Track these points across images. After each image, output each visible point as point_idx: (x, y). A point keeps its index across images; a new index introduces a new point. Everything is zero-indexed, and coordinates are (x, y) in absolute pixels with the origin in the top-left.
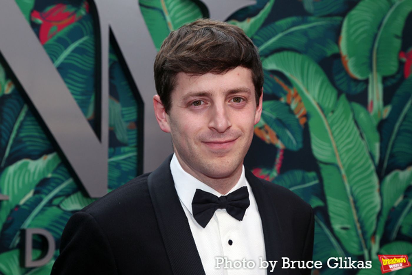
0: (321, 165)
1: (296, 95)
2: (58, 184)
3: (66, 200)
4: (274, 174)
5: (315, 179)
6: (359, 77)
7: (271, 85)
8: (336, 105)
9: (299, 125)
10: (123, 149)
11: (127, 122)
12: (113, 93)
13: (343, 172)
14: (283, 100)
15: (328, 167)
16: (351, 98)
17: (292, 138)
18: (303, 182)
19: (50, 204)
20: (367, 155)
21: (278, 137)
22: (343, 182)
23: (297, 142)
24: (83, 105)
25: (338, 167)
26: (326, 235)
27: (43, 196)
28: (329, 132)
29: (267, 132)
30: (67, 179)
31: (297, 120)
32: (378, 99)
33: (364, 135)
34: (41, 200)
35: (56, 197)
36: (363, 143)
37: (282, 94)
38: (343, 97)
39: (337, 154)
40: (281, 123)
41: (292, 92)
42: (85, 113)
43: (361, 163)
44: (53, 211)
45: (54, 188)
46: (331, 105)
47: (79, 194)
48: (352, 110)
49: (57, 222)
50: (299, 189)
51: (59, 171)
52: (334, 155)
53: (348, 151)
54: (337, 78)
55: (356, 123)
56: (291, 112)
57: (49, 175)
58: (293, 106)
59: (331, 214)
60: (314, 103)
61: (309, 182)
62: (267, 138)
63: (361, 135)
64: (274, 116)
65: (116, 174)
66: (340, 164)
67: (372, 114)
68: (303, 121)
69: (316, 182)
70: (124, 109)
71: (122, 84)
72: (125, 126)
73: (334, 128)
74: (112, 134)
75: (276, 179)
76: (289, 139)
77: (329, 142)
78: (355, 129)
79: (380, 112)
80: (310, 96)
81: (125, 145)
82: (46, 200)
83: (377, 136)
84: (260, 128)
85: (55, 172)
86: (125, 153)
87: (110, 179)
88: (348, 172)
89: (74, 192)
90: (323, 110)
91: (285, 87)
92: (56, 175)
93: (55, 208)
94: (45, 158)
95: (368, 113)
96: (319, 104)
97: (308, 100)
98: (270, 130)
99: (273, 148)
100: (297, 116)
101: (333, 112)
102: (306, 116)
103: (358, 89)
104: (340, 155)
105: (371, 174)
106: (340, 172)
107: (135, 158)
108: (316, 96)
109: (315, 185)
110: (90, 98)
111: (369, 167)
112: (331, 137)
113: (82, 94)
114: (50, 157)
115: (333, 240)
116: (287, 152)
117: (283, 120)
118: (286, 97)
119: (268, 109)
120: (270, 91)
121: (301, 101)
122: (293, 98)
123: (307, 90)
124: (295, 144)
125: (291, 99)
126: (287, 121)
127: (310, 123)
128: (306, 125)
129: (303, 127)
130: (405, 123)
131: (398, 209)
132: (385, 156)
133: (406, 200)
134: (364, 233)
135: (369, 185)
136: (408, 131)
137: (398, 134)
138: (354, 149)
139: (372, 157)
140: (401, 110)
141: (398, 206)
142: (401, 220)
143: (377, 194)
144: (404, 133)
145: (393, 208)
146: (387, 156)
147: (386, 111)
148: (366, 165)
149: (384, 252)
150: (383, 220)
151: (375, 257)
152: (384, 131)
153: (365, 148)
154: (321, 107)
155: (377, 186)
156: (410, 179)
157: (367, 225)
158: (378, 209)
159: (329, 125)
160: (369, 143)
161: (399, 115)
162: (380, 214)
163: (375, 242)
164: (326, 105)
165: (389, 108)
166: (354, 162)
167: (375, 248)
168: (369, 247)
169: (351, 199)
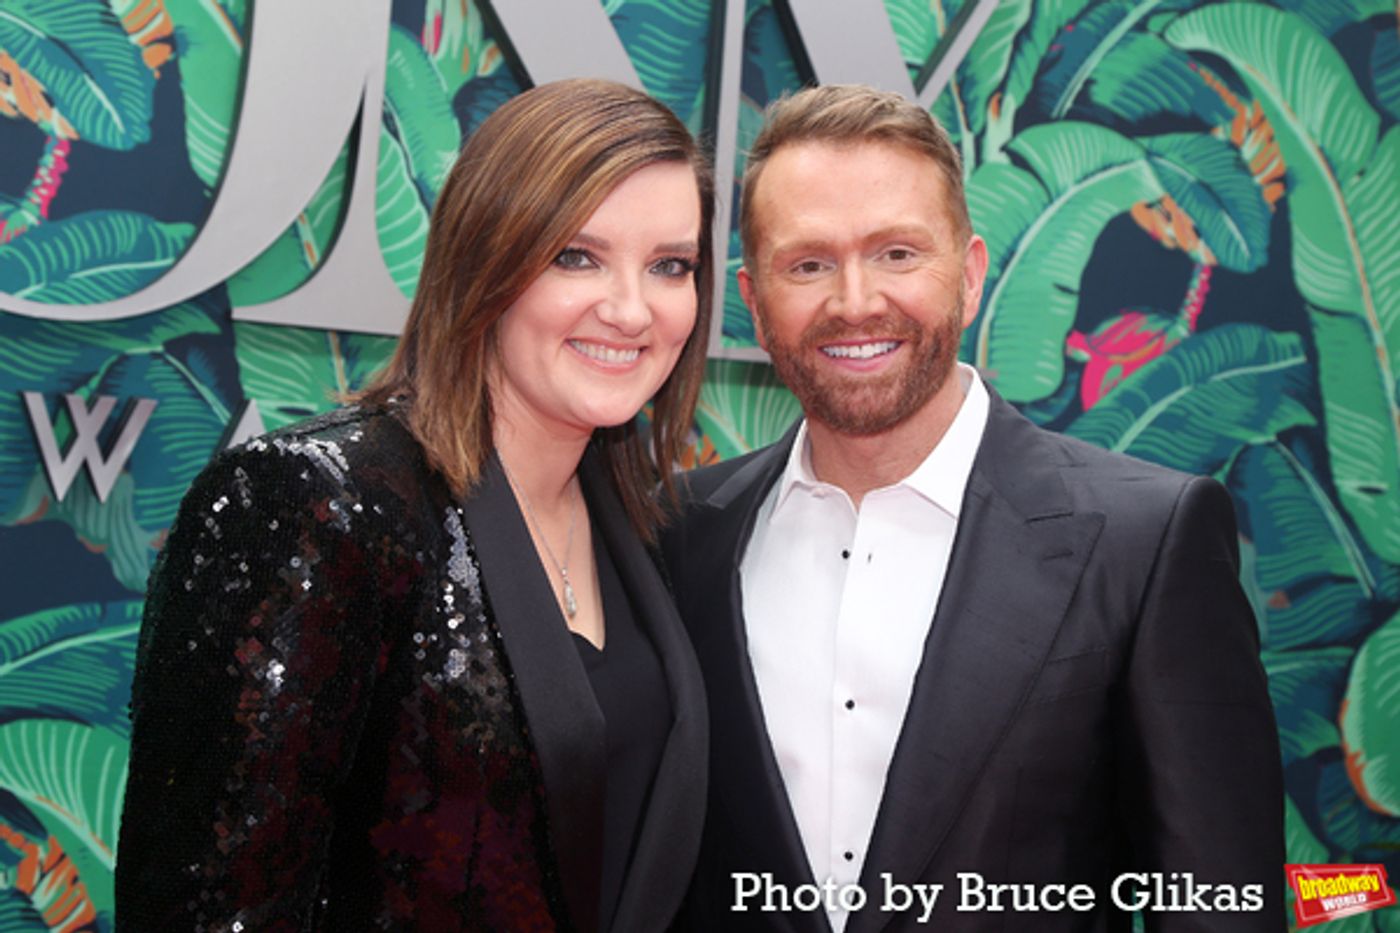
0: (1316, 317)
1: (1261, 120)
4: (1181, 329)
5: (1295, 353)
7: (1190, 91)
8: (1372, 155)
9: (1261, 203)
12: (751, 86)
13: (1379, 339)
15: (1336, 321)
17: (1238, 236)
18: (1262, 357)
21: (1198, 232)
22: (1376, 365)
23: (1251, 249)
25: (1364, 325)
26: (1315, 504)
28: (1347, 228)
29: (1168, 217)
31: (1258, 190)
37: (1218, 117)
38: (1394, 135)
39: (1366, 289)
40: (1208, 194)
41: (1249, 114)
46: (1357, 156)
50: (1245, 377)
52: (1357, 291)
53: (1398, 282)
54: (1379, 81)
56: (1241, 166)
58: (1249, 152)
59: (1334, 450)
60: (1310, 147)
61: (1277, 359)
62: (1168, 233)
64: (1191, 175)
66: (1371, 316)
68: (1273, 193)
69: (1299, 360)
73: (1361, 218)
75: (1185, 344)
76: (1231, 238)
77: (1345, 254)
80: (1299, 129)
84: (1150, 206)
88: (1393, 340)
90: (1333, 169)
91: (1229, 98)
97: (1293, 138)
98: (1178, 212)
99: (1181, 263)
100: (1258, 180)
101: (1362, 173)
102: (1285, 180)
104: (1374, 293)
106: (1369, 339)
108: (1317, 130)
109: (1294, 369)
112: (1351, 243)
116: (1218, 273)
117: (1218, 188)
118: (1229, 126)
119: (1175, 156)
120: (1185, 107)
121: (1271, 139)
122: (1250, 131)
123: (1293, 110)
124: (1245, 252)
125: (1245, 131)
126: (1228, 190)
127: (1295, 201)
128: (1282, 206)
129: (1273, 209)
154: (1328, 159)
159: (1347, 209)
164: (1344, 155)
169: (1396, 413)
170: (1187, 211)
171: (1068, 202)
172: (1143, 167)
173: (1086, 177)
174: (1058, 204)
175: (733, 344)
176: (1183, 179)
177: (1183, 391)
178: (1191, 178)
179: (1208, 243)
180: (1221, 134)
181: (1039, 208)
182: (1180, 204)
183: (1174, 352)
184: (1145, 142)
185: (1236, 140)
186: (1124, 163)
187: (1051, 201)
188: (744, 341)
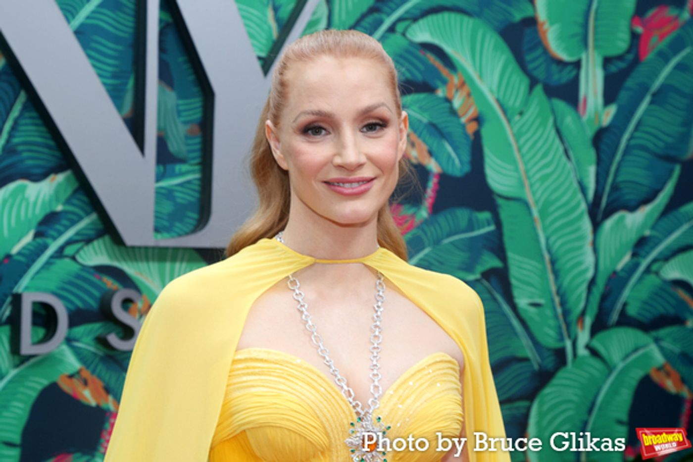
0: (500, 201)
1: (462, 84)
2: (73, 223)
3: (86, 248)
4: (424, 213)
5: (489, 224)
6: (565, 57)
7: (422, 67)
8: (526, 102)
9: (466, 134)
10: (178, 168)
11: (185, 123)
12: (165, 75)
13: (535, 213)
14: (441, 93)
15: (512, 203)
16: (552, 92)
17: (453, 155)
18: (470, 227)
19: (60, 253)
20: (575, 185)
21: (431, 153)
22: (534, 229)
23: (461, 162)
24: (115, 94)
25: (527, 205)
26: (504, 315)
27: (49, 241)
28: (515, 147)
29: (413, 145)
30: (88, 214)
31: (464, 126)
32: (595, 94)
33: (571, 153)
34: (45, 247)
35: (69, 243)
36: (569, 165)
37: (439, 83)
38: (539, 89)
39: (527, 183)
40: (435, 130)
41: (456, 80)
42: (119, 107)
43: (564, 199)
44: (65, 266)
45: (67, 228)
46: (518, 104)
47: (107, 238)
48: (553, 111)
49: (71, 283)
50: (462, 240)
51: (75, 201)
53: (544, 178)
54: (528, 57)
55: (558, 132)
56: (454, 112)
57: (59, 208)
58: (457, 103)
59: (513, 281)
60: (491, 100)
61: (479, 228)
62: (413, 155)
63: (566, 152)
64: (425, 118)
65: (168, 207)
66: (530, 199)
67: (585, 118)
68: (472, 128)
69: (492, 228)
70: (181, 102)
71: (179, 60)
72: (183, 129)
73: (522, 141)
74: (162, 143)
75: (426, 222)
76: (449, 156)
77: (514, 162)
78: (557, 141)
79: (597, 115)
80: (484, 88)
81: (182, 161)
82: (54, 247)
83: (592, 154)
85: (68, 202)
86: (182, 174)
87: (158, 216)
88: (543, 213)
89: (99, 235)
90: (505, 112)
91: (444, 71)
92: (70, 208)
93: (67, 261)
94: (53, 180)
95: (579, 117)
96: (498, 101)
97: (481, 94)
98: (418, 141)
99: (423, 172)
100: (463, 120)
101: (521, 114)
102: (478, 119)
103: (563, 77)
104: (531, 185)
105: (580, 217)
106: (530, 213)
107: (198, 182)
108: (495, 88)
109: (489, 233)
110: (126, 84)
111: (578, 205)
112: (517, 156)
113: (115, 76)
114: (60, 178)
115: (515, 323)
116: (444, 178)
117: (440, 126)
118: (445, 88)
119: (414, 108)
120: (419, 77)
121: (469, 95)
122: (457, 90)
123: (481, 77)
124: (458, 165)
125: (454, 91)
126: (446, 127)
127: (484, 132)
128: (477, 135)
129: (472, 137)
130: (637, 134)
131: (623, 274)
132: (603, 189)
133: (635, 259)
134: (566, 313)
135: (577, 234)
136: (643, 148)
137: (626, 152)
138: (554, 176)
139: (583, 189)
140: (632, 113)
141: (623, 270)
142: (626, 293)
143: (588, 249)
144: (636, 152)
145: (615, 273)
146: (607, 189)
147: (607, 114)
148: (573, 203)
149: (596, 344)
150: (598, 292)
151: (582, 351)
152: (603, 147)
153: (572, 174)
154: (502, 106)
155: (590, 237)
156: (643, 226)
157: (572, 299)
158: (590, 274)
159: (514, 135)
160: (579, 167)
161: (628, 120)
162: (592, 282)
163: (583, 327)
164: (511, 103)
165: (612, 109)
166: (554, 196)
167: (583, 337)
168: (573, 336)
169: (547, 257)
170: (424, 141)
175: (159, 236)
176: (420, 121)
177: (427, 251)
178: (425, 121)
179: (437, 159)
182: (420, 136)
183: (420, 227)
185: (448, 96)
188: (166, 235)
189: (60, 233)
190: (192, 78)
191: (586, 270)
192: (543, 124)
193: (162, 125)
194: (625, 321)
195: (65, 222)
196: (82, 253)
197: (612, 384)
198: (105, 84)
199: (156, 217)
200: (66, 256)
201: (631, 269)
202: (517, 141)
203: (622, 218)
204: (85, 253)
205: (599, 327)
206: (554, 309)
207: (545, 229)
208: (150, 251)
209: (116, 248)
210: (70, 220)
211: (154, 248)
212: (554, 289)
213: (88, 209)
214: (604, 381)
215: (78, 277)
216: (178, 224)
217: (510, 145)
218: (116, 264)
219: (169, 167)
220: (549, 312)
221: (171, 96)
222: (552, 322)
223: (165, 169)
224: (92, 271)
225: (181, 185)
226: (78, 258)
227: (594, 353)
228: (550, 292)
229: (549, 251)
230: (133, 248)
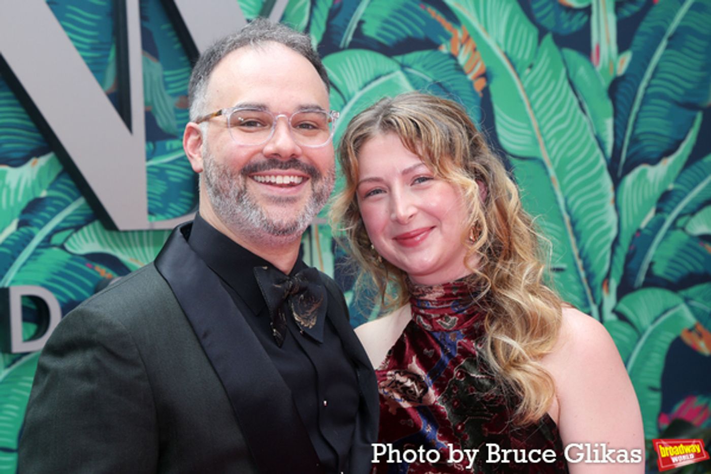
0: (514, 162)
1: (468, 38)
2: (60, 209)
3: (75, 236)
6: (574, 2)
7: (423, 22)
8: (536, 54)
9: (473, 92)
10: (169, 144)
11: (174, 95)
12: (148, 45)
13: (552, 172)
15: (528, 163)
16: (562, 41)
19: (47, 242)
20: (593, 140)
22: (552, 189)
24: (97, 68)
25: (543, 164)
27: (34, 230)
28: (526, 103)
30: (75, 199)
31: (471, 84)
32: (609, 41)
33: (586, 107)
34: (31, 237)
35: (56, 231)
36: (584, 118)
37: (442, 39)
38: (548, 40)
39: (541, 141)
40: (441, 89)
41: (460, 34)
42: (101, 82)
43: (581, 156)
44: (54, 256)
45: (53, 215)
46: (527, 57)
47: (97, 224)
48: (565, 62)
49: (61, 274)
51: (59, 186)
52: (536, 143)
53: (560, 134)
54: (535, 6)
55: (571, 84)
56: (459, 69)
57: (43, 194)
58: (462, 59)
60: (499, 53)
63: (581, 104)
64: (429, 78)
65: (160, 187)
66: (546, 158)
67: (599, 68)
68: (480, 84)
70: (167, 73)
71: (163, 28)
72: (171, 103)
73: (533, 96)
74: (150, 119)
77: (527, 120)
78: (571, 94)
79: (611, 61)
81: (172, 137)
82: (40, 235)
83: (608, 106)
85: (52, 187)
86: (172, 151)
87: (151, 198)
88: (560, 171)
89: (88, 221)
90: (513, 66)
91: (447, 26)
92: (54, 193)
93: (55, 249)
94: (34, 164)
95: (593, 67)
96: (506, 55)
97: (488, 47)
100: (470, 77)
101: (531, 67)
102: (486, 75)
103: (573, 25)
104: (546, 143)
105: (599, 174)
106: (547, 173)
108: (501, 41)
110: (107, 56)
111: (596, 161)
112: (529, 112)
113: (94, 48)
114: (43, 161)
117: (446, 85)
118: (449, 44)
119: (418, 66)
120: (421, 33)
121: (475, 50)
122: (462, 46)
123: (486, 30)
125: (459, 46)
126: (453, 85)
127: (493, 89)
128: (486, 92)
129: (481, 95)
130: (654, 82)
131: (647, 232)
132: (622, 142)
133: (660, 215)
134: (590, 277)
135: (597, 192)
136: (662, 96)
137: (644, 102)
138: (570, 132)
139: (601, 144)
140: (648, 60)
141: (646, 227)
142: (652, 251)
143: (610, 207)
144: (654, 101)
145: (639, 231)
146: (627, 142)
147: (622, 62)
148: (591, 159)
149: (623, 307)
150: (622, 252)
151: (609, 316)
152: (620, 97)
153: (589, 128)
154: (510, 60)
155: (611, 195)
156: (667, 179)
157: (595, 262)
158: (613, 234)
159: (525, 90)
160: (596, 121)
161: (645, 67)
162: (616, 242)
163: (608, 291)
164: (519, 56)
165: (627, 56)
166: (570, 154)
167: (610, 301)
168: (598, 301)
169: (567, 218)
171: (356, 103)
172: (400, 77)
173: (365, 85)
174: (351, 104)
175: (153, 218)
176: (425, 81)
178: (430, 80)
180: (445, 49)
181: (339, 108)
184: (399, 58)
185: (454, 52)
186: (388, 74)
187: (346, 103)
188: (160, 217)
189: (46, 221)
190: (178, 46)
191: (608, 230)
192: (555, 77)
193: (149, 99)
194: (652, 281)
195: (50, 209)
196: (70, 240)
197: (642, 349)
198: (84, 58)
199: (149, 198)
200: (54, 246)
201: (656, 226)
202: (528, 97)
203: (644, 173)
204: (75, 241)
205: (625, 289)
206: (578, 272)
207: (563, 189)
208: (145, 234)
209: (107, 233)
210: (56, 206)
211: (148, 231)
212: (576, 252)
213: (74, 193)
214: (634, 347)
215: (68, 266)
216: (172, 205)
217: (521, 101)
218: (108, 250)
219: (159, 144)
220: (572, 277)
221: (157, 67)
222: (576, 287)
223: (155, 146)
224: (83, 259)
225: (172, 162)
226: (67, 246)
227: (622, 317)
228: (573, 256)
229: (569, 212)
230: (126, 232)
